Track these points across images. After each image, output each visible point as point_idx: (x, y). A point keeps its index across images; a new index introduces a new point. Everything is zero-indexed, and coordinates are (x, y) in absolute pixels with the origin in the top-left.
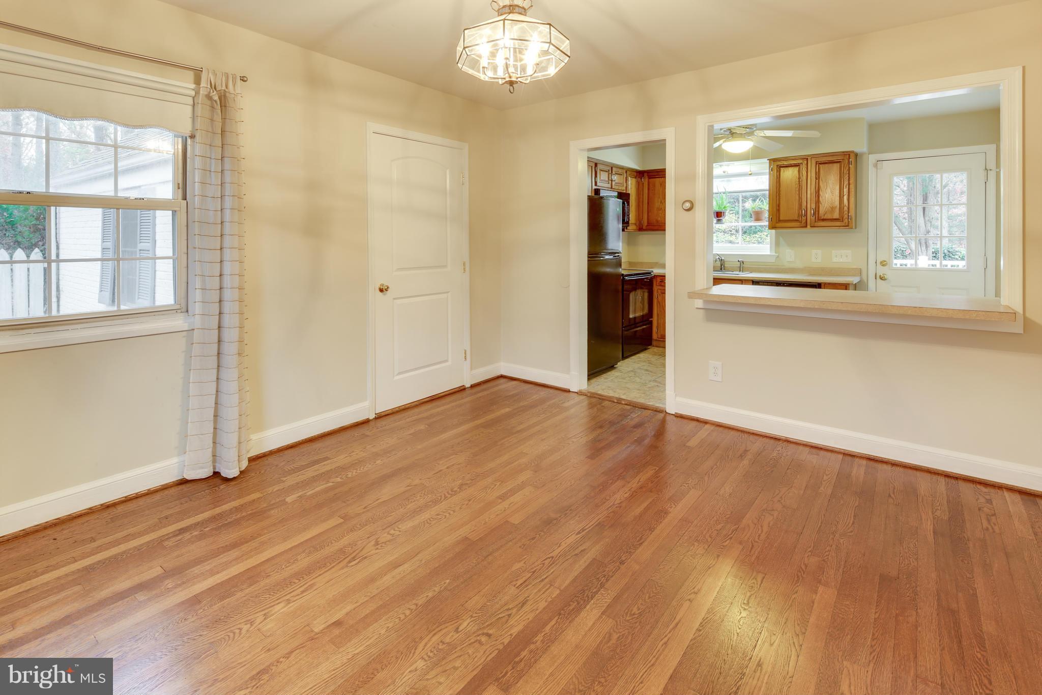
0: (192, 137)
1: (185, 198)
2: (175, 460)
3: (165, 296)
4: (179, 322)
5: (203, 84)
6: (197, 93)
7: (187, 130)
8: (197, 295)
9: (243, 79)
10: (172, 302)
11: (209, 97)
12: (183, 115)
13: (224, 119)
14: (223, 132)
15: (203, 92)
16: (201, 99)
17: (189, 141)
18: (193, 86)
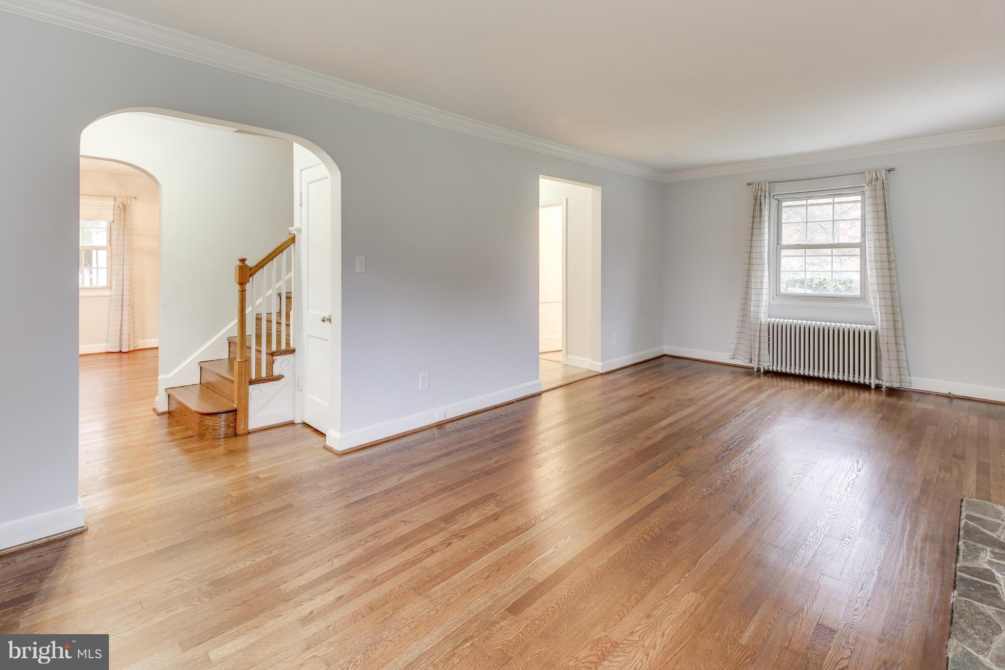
0: (113, 222)
1: (110, 246)
2: (105, 344)
3: (103, 282)
4: (107, 293)
5: (117, 202)
6: (115, 205)
7: (111, 219)
8: (114, 283)
9: (135, 198)
10: (106, 285)
11: (119, 207)
12: (109, 214)
13: (125, 215)
14: (124, 220)
15: (117, 205)
16: (116, 207)
17: (112, 223)
18: (114, 203)
